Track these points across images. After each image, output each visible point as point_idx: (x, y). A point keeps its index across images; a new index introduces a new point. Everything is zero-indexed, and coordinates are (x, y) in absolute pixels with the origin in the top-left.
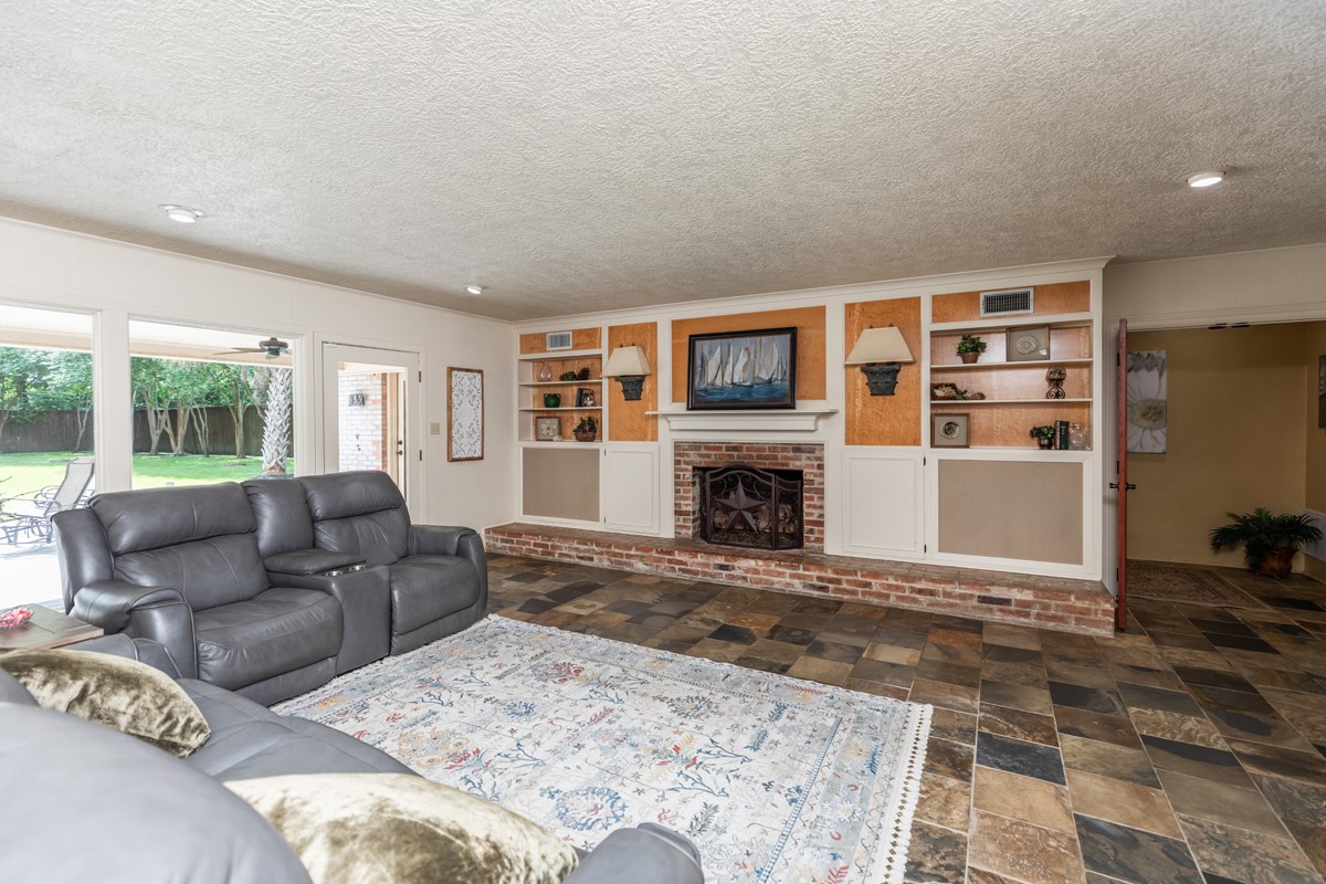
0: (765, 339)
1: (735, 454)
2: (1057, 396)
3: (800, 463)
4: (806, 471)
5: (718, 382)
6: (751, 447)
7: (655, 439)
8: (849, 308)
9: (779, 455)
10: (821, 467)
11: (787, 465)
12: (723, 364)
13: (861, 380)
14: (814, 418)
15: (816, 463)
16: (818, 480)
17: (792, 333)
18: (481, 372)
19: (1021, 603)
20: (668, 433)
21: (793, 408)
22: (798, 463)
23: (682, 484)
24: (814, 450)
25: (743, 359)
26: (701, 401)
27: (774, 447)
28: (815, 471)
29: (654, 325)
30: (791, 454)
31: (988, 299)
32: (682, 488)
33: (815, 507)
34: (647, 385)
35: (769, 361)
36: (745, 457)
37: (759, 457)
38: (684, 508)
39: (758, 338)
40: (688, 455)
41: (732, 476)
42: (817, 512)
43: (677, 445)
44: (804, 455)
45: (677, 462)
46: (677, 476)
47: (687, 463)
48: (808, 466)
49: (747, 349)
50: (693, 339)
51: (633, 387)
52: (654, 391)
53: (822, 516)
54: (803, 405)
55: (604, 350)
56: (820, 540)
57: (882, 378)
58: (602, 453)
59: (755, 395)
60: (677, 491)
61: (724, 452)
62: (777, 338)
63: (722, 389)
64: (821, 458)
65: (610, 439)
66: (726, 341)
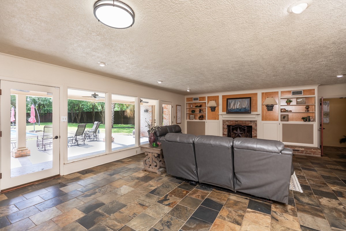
0: (244, 99)
1: (237, 122)
2: (308, 111)
3: (252, 124)
4: (253, 126)
5: (233, 108)
6: (240, 121)
7: (218, 119)
8: (263, 93)
9: (247, 123)
10: (256, 125)
11: (248, 125)
12: (234, 104)
13: (265, 108)
14: (255, 115)
15: (255, 124)
16: (255, 128)
17: (250, 99)
18: (181, 106)
19: (301, 151)
20: (221, 118)
21: (251, 113)
22: (251, 124)
23: (224, 129)
24: (255, 122)
25: (239, 103)
26: (229, 112)
27: (246, 121)
28: (255, 126)
29: (218, 96)
30: (249, 122)
31: (293, 92)
32: (224, 130)
33: (255, 133)
34: (216, 109)
35: (245, 104)
36: (239, 123)
37: (242, 123)
38: (225, 134)
39: (242, 99)
40: (226, 123)
41: (237, 127)
42: (255, 134)
43: (223, 121)
44: (252, 123)
45: (223, 124)
46: (223, 127)
47: (225, 124)
48: (253, 125)
49: (240, 101)
50: (227, 99)
51: (213, 109)
52: (218, 110)
53: (256, 135)
54: (252, 113)
55: (206, 101)
57: (270, 107)
58: (206, 122)
59: (242, 111)
60: (223, 130)
61: (234, 122)
62: (247, 99)
63: (234, 109)
64: (256, 123)
65: (208, 119)
66: (235, 100)
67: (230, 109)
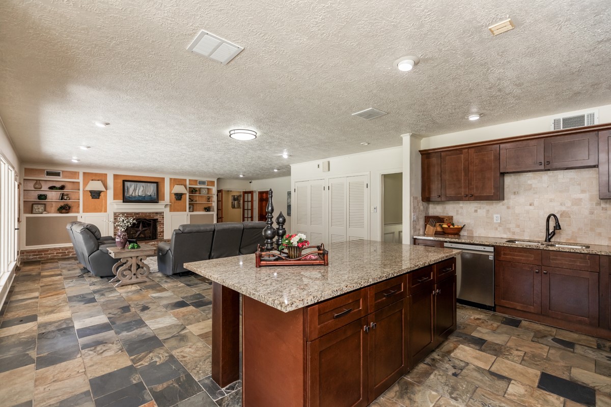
0: (149, 184)
2: (209, 202)
3: (157, 217)
5: (134, 195)
6: (142, 213)
7: (106, 211)
8: (171, 179)
9: (151, 215)
10: (163, 218)
11: (153, 218)
12: (135, 190)
13: (174, 197)
16: (162, 221)
17: (158, 183)
20: (111, 210)
21: (158, 203)
24: (161, 214)
25: (142, 189)
26: (126, 200)
27: (150, 213)
28: (161, 219)
29: (106, 174)
30: (155, 215)
31: (199, 182)
34: (102, 194)
35: (151, 190)
36: (140, 216)
37: (145, 216)
39: (146, 184)
41: (139, 222)
42: (162, 229)
43: (115, 214)
44: (159, 215)
45: (115, 219)
46: (115, 223)
48: (159, 218)
49: (143, 186)
50: (124, 181)
51: (96, 195)
52: (106, 196)
54: (160, 202)
55: (80, 181)
56: (163, 236)
57: (179, 196)
58: (79, 217)
59: (146, 199)
62: (153, 184)
63: (135, 197)
64: (163, 216)
65: (83, 212)
66: (136, 183)
67: (128, 196)
